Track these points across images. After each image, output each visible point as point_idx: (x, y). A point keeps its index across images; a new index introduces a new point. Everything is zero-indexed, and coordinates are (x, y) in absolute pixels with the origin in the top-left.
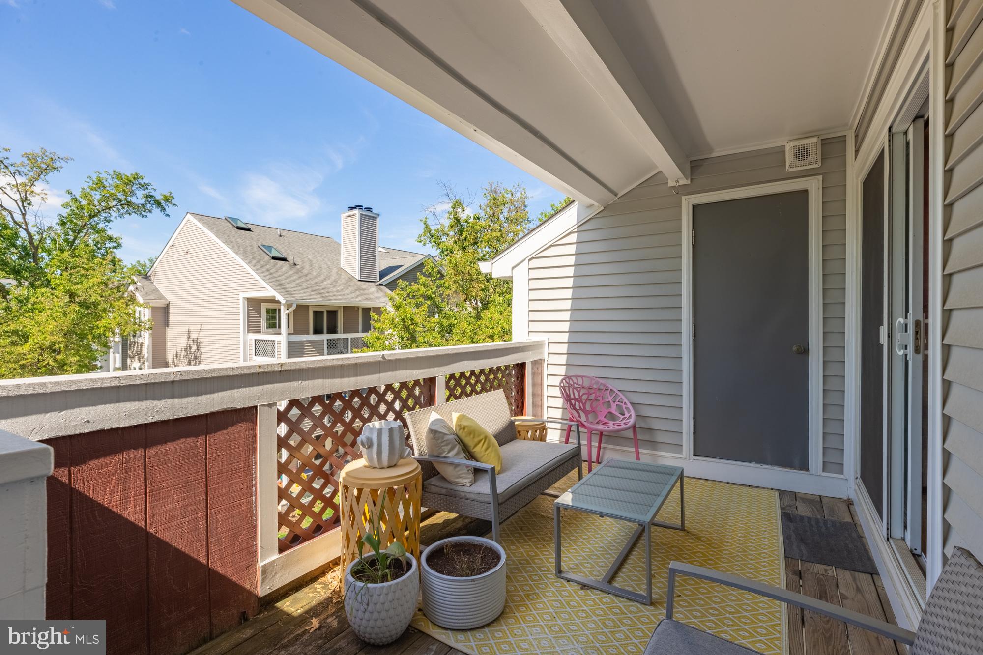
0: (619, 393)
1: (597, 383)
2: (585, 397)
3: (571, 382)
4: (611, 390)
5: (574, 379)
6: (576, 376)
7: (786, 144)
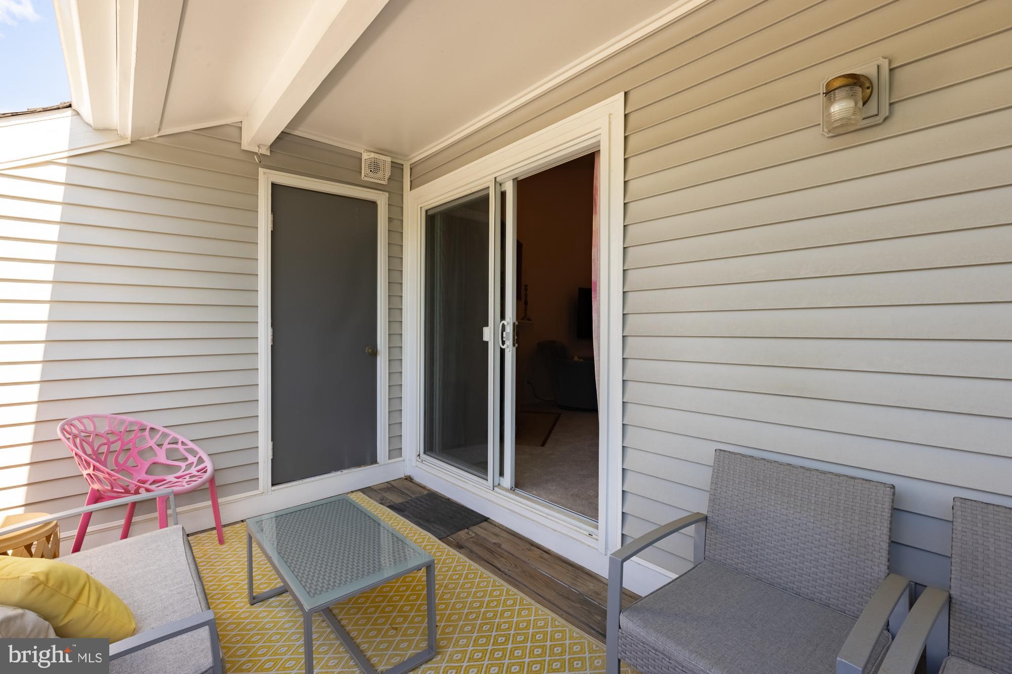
0: (167, 431)
1: (122, 422)
2: (104, 449)
3: (74, 431)
4: (152, 429)
5: (77, 423)
6: (79, 419)
7: (362, 152)
